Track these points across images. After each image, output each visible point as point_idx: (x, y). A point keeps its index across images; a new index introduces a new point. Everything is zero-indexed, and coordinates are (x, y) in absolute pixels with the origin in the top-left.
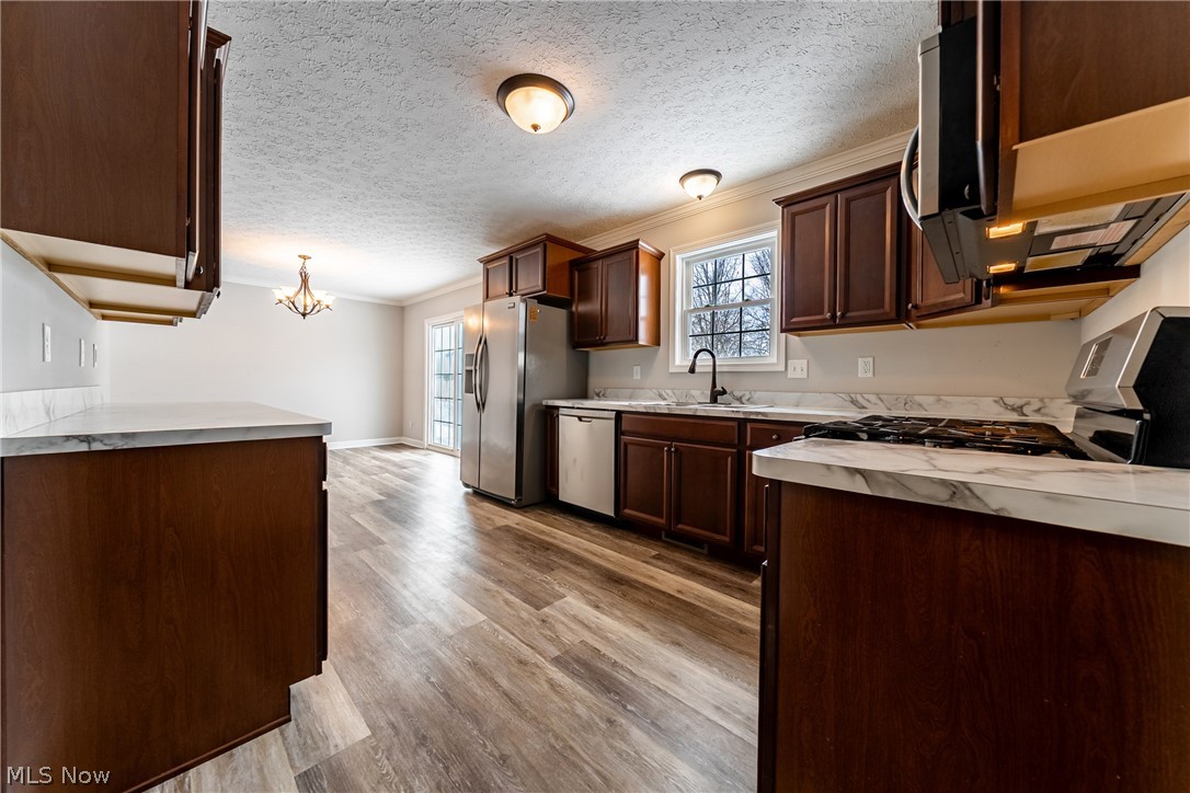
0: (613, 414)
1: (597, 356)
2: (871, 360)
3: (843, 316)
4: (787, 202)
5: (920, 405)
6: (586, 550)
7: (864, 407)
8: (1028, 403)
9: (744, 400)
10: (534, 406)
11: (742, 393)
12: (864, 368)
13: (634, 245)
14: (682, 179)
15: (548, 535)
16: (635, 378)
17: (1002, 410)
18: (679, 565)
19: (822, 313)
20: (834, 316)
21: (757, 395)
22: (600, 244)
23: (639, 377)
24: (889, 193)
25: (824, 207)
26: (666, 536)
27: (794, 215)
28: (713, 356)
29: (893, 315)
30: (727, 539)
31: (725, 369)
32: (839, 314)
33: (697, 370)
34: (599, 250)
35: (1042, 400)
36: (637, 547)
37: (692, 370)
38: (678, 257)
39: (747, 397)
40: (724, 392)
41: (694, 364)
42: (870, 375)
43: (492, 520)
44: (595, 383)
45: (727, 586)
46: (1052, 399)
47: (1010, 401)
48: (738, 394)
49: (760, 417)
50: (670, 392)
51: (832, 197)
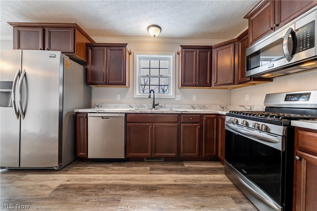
0: (124, 115)
1: (95, 89)
2: (196, 96)
4: (183, 47)
5: (206, 107)
6: (122, 179)
7: (195, 108)
9: (162, 107)
10: (68, 113)
11: (162, 105)
12: (194, 98)
13: (125, 45)
14: (149, 27)
15: (94, 180)
16: (118, 99)
17: (220, 108)
18: (162, 169)
21: (167, 105)
22: (98, 40)
23: (119, 99)
24: (209, 53)
25: (193, 52)
26: (146, 159)
27: (186, 52)
28: (154, 92)
29: (210, 84)
30: (174, 154)
31: (156, 97)
32: (197, 83)
34: (96, 42)
35: (226, 106)
36: (140, 168)
38: (137, 56)
39: (163, 106)
40: (157, 105)
42: (196, 100)
43: (46, 186)
44: (94, 101)
45: (182, 171)
46: (228, 105)
47: (222, 106)
48: (160, 105)
49: (186, 113)
50: (134, 105)
51: (196, 50)
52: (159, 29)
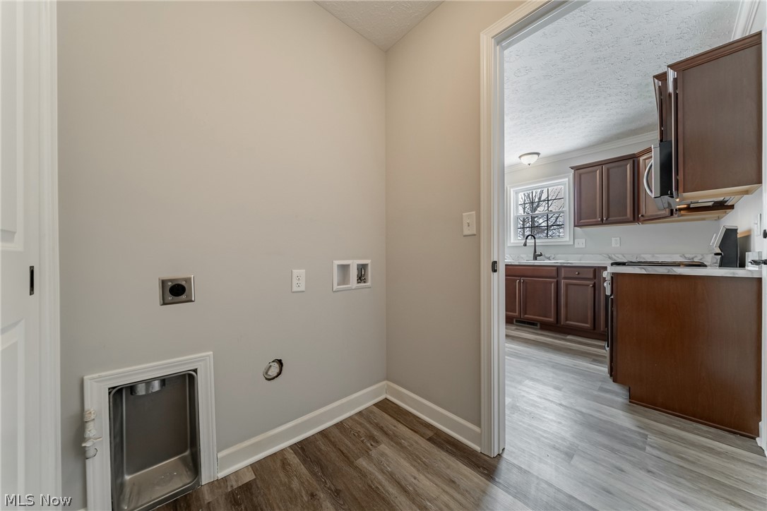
2: (619, 239)
3: (607, 219)
4: (576, 169)
7: (615, 260)
8: (696, 257)
9: (550, 257)
11: (550, 254)
12: (615, 243)
14: (520, 157)
19: (596, 218)
20: (602, 220)
21: (558, 256)
24: (628, 166)
25: (596, 171)
27: (580, 175)
28: (535, 238)
29: (632, 219)
30: (552, 320)
31: (540, 244)
32: (605, 219)
33: (528, 244)
35: (702, 255)
37: (525, 245)
38: (512, 190)
39: (553, 257)
40: (541, 255)
41: (526, 242)
42: (619, 245)
46: (707, 254)
47: (688, 256)
48: (547, 255)
49: (569, 265)
50: (508, 256)
51: (600, 167)
52: (536, 156)
